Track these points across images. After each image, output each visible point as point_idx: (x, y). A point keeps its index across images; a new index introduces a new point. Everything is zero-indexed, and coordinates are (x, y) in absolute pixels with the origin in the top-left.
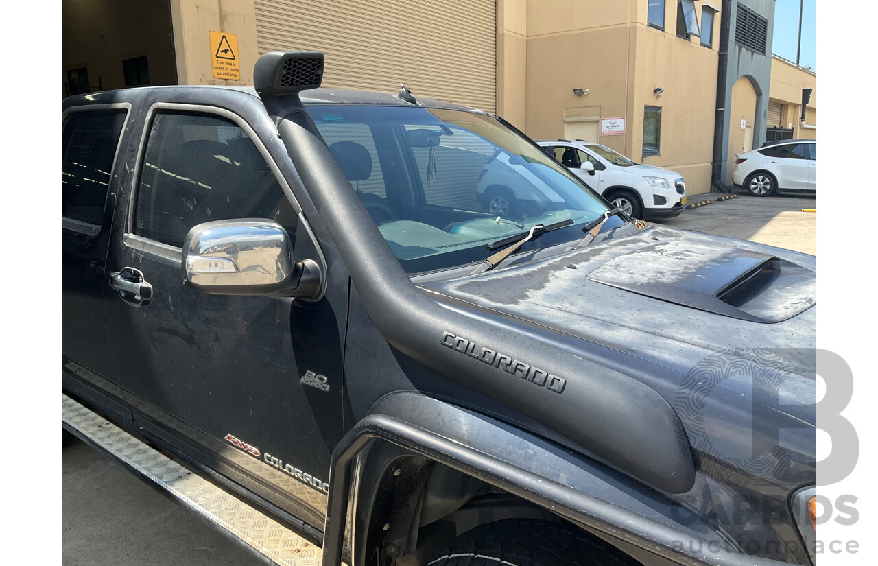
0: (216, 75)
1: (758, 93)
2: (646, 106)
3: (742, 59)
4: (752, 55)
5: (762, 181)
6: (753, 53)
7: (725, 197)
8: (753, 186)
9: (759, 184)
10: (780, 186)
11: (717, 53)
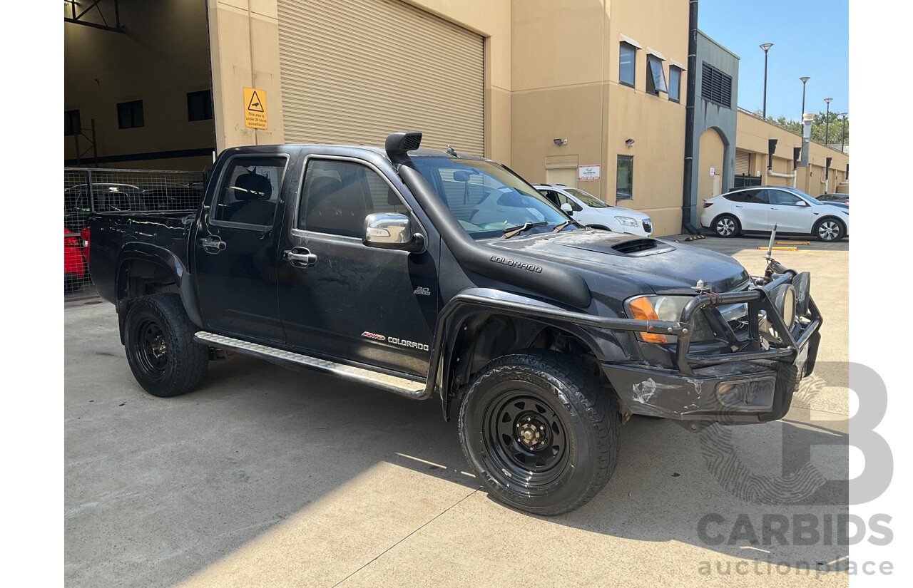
0: (247, 125)
1: (726, 144)
2: (618, 155)
3: (708, 112)
4: (718, 109)
5: (728, 224)
6: (719, 107)
7: (693, 238)
8: (719, 228)
9: (724, 226)
10: (744, 228)
11: (684, 107)
